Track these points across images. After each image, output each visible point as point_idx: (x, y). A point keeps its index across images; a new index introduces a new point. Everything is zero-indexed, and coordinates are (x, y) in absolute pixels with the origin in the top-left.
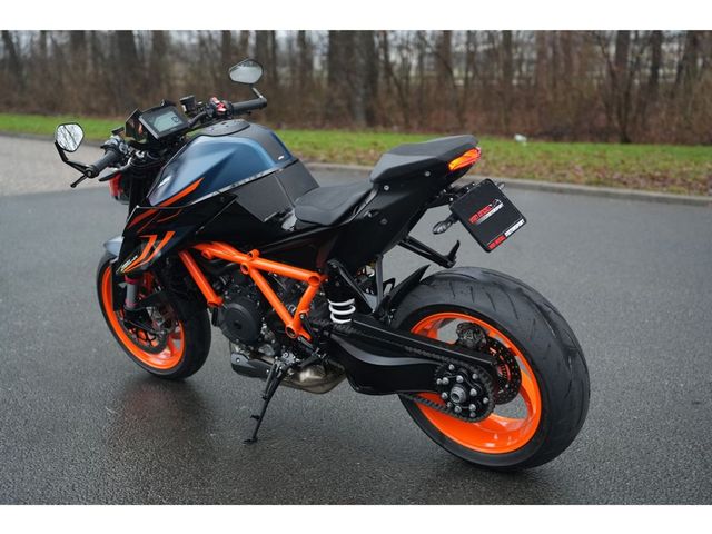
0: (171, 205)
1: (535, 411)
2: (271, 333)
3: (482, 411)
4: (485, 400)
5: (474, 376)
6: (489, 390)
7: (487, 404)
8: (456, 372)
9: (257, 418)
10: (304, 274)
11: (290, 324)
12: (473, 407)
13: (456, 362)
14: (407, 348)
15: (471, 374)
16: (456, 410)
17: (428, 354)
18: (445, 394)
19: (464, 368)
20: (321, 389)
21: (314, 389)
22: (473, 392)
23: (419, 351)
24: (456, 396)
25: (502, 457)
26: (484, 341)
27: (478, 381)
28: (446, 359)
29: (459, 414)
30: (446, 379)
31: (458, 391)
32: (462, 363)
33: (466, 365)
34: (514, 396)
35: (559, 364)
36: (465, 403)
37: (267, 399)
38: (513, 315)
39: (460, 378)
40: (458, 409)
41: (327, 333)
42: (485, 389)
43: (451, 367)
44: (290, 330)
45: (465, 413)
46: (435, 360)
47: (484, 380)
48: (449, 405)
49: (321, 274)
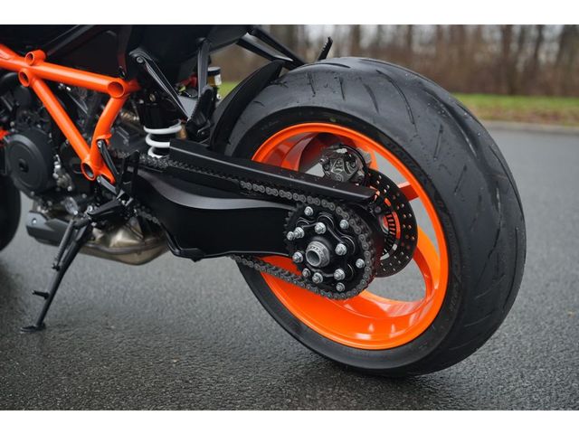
1: (436, 287)
2: (66, 177)
3: (355, 280)
4: (360, 263)
5: (343, 224)
6: (365, 245)
7: (362, 270)
8: (315, 217)
9: (45, 295)
10: (101, 82)
11: (87, 158)
12: (340, 273)
13: (315, 201)
14: (243, 183)
15: (337, 219)
16: (315, 278)
17: (273, 192)
18: (298, 255)
19: (328, 210)
20: (136, 258)
21: (128, 258)
22: (341, 248)
23: (260, 188)
24: (314, 255)
25: (385, 355)
26: (361, 174)
27: (349, 231)
28: (300, 198)
29: (319, 286)
30: (300, 230)
31: (318, 247)
32: (324, 202)
33: (331, 206)
34: (405, 263)
35: (480, 198)
36: (329, 268)
37: (61, 270)
38: (407, 120)
39: (320, 226)
40: (318, 277)
41: (130, 169)
42: (359, 245)
43: (309, 210)
44: (87, 168)
45: (329, 284)
46: (285, 201)
47: (357, 229)
48: (305, 272)
49: (126, 79)
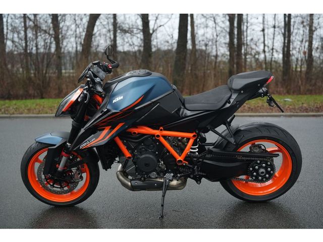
0: (128, 110)
2: (164, 166)
10: (189, 135)
11: (180, 158)
13: (260, 159)
15: (267, 162)
18: (255, 174)
21: (179, 188)
22: (269, 169)
27: (270, 165)
30: (257, 167)
37: (163, 196)
39: (264, 165)
40: (260, 178)
41: (201, 160)
43: (259, 162)
